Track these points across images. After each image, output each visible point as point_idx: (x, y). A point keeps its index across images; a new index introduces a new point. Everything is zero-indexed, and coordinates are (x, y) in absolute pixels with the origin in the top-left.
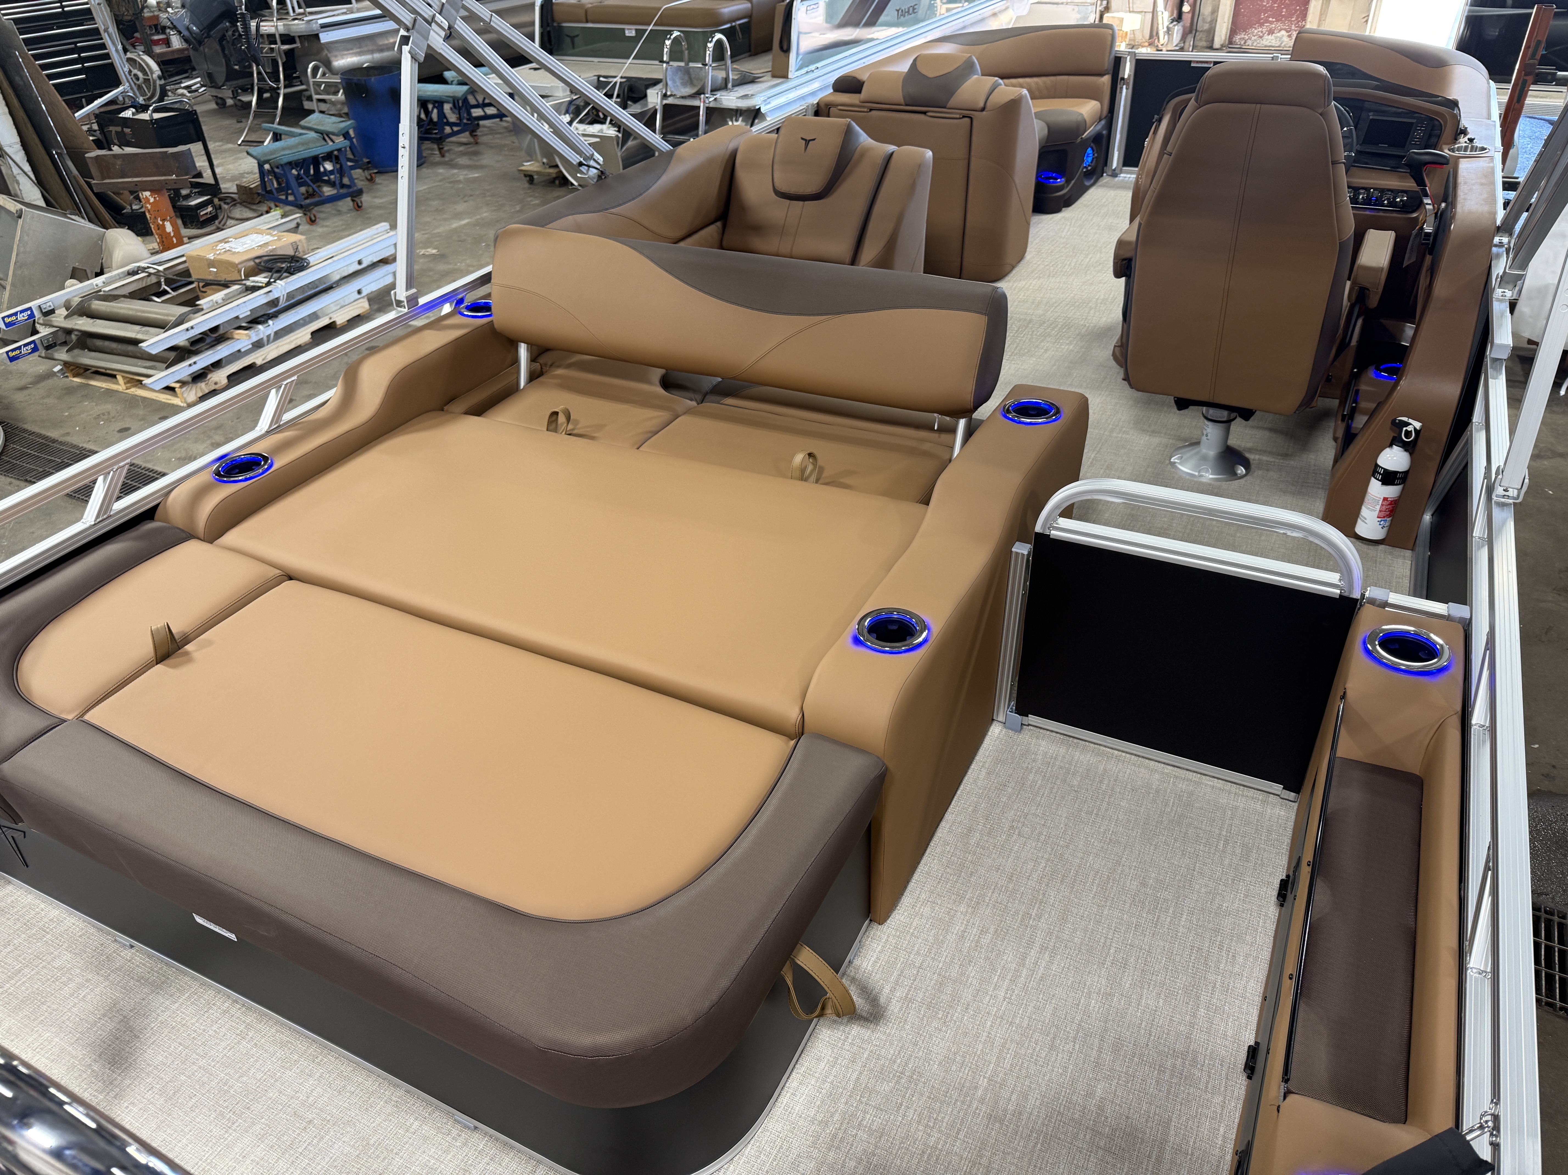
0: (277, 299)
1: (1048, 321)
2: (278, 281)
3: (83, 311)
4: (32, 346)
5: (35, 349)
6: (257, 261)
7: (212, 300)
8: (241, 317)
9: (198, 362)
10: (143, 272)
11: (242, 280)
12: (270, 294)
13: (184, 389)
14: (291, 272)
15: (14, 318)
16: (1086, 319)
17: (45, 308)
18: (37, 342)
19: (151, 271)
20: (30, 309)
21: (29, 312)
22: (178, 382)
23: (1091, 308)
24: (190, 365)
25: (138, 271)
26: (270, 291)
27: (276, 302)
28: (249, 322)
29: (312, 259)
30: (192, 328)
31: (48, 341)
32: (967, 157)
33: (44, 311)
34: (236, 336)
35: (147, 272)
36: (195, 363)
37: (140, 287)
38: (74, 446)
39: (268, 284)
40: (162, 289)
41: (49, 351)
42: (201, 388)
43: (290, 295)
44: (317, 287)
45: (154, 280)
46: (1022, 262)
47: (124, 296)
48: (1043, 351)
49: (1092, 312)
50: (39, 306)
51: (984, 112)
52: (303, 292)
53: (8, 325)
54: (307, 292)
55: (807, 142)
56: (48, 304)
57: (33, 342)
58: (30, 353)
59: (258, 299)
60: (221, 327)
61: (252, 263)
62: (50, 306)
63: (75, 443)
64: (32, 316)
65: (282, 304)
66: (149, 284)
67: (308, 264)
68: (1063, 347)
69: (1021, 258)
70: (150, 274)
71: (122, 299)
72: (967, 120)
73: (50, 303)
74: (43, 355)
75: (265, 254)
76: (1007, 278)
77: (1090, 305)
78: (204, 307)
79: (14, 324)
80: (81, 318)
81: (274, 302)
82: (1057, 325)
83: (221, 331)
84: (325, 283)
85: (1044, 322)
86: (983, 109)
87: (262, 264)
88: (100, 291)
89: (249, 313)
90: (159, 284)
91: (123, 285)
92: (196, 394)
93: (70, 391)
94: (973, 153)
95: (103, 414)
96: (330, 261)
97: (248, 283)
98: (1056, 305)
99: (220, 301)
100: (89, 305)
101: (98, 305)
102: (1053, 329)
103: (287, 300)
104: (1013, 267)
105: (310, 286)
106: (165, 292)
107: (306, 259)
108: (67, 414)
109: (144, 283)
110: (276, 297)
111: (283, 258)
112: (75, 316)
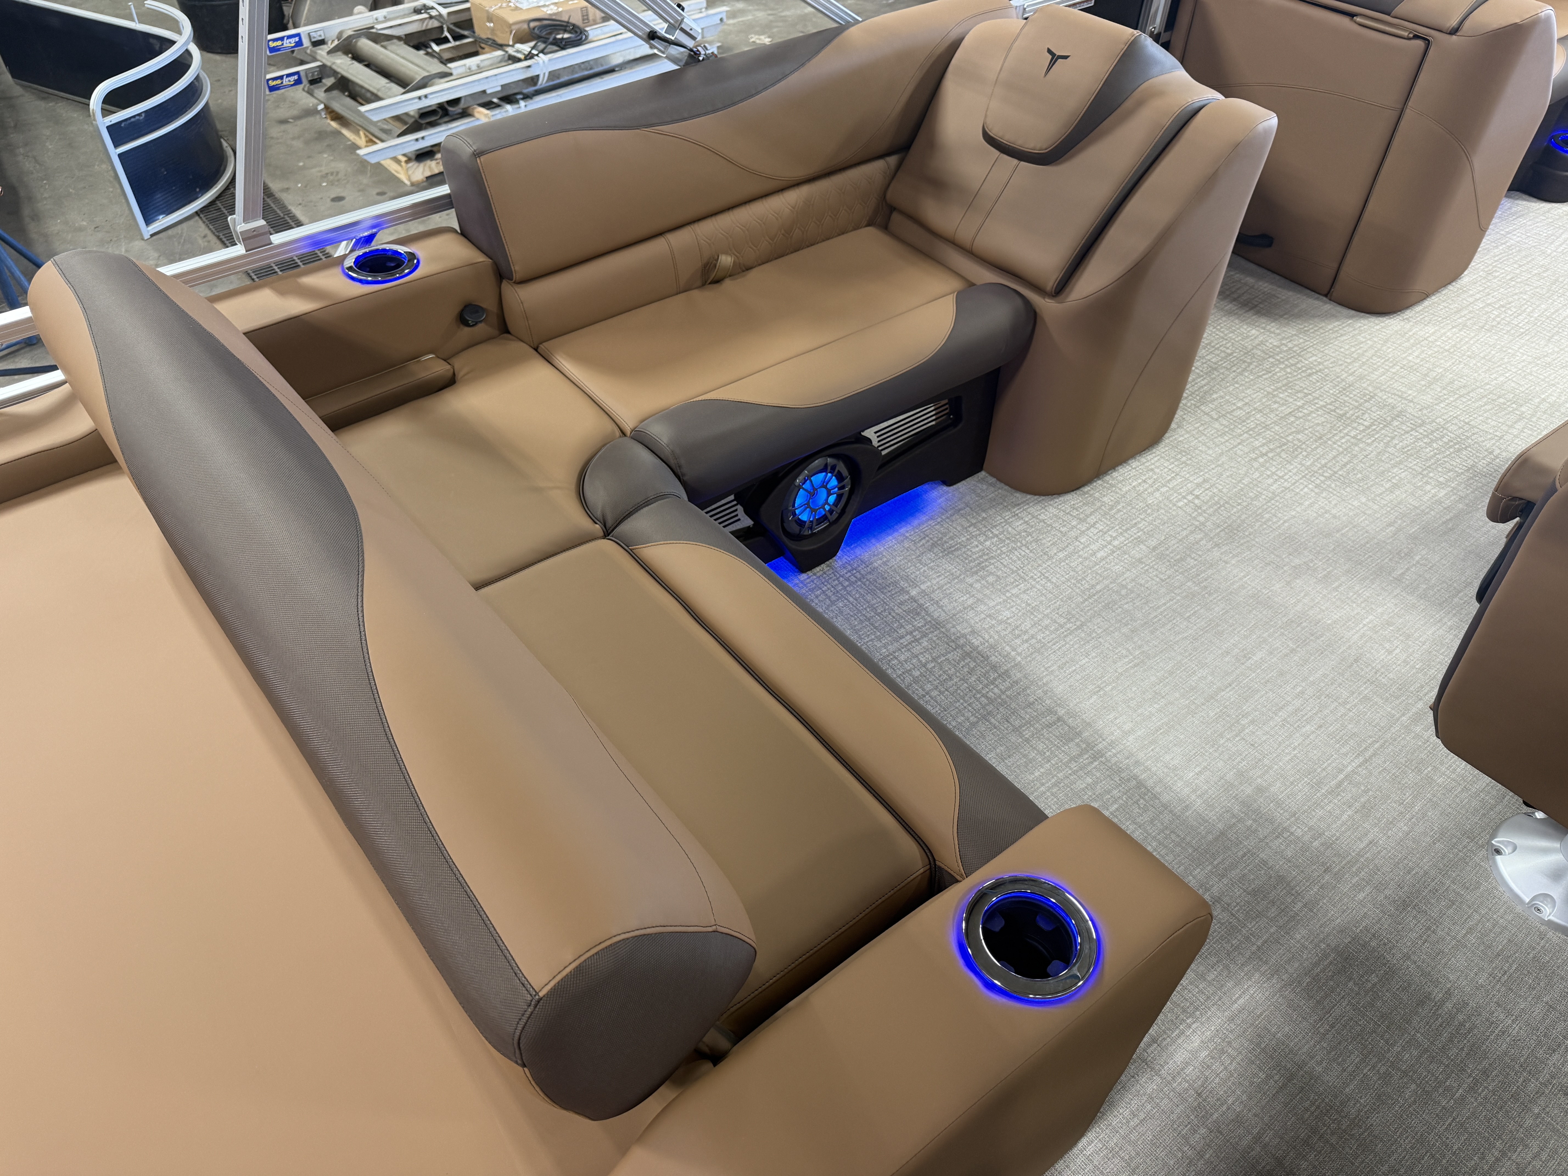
0: (538, 76)
1: (1433, 421)
2: (541, 55)
3: (348, 48)
4: (296, 77)
5: (298, 82)
6: (532, 25)
7: (465, 65)
8: (489, 92)
9: (426, 138)
10: (425, 12)
11: (508, 45)
12: (530, 69)
13: (410, 165)
14: (563, 45)
15: (279, 43)
16: (1501, 438)
17: (314, 37)
18: (302, 74)
19: (434, 13)
20: (298, 35)
21: (297, 39)
22: (404, 155)
23: (1521, 418)
24: (417, 140)
25: (422, 10)
26: (529, 67)
27: (535, 80)
28: (501, 99)
29: (593, 32)
30: (426, 96)
31: (313, 75)
32: (1400, 106)
33: (313, 40)
34: (476, 114)
35: (428, 13)
36: (423, 138)
37: (419, 29)
38: (283, 207)
39: (529, 56)
40: (444, 36)
41: (312, 87)
42: (430, 167)
43: (553, 75)
44: (591, 69)
45: (435, 24)
46: (1450, 287)
47: (399, 38)
48: (1388, 485)
49: (1519, 426)
50: (309, 34)
51: (1454, 37)
52: (573, 72)
53: (272, 50)
54: (577, 73)
55: (1055, 58)
56: (319, 33)
57: (297, 73)
58: (292, 85)
59: (514, 73)
60: (463, 101)
61: (525, 26)
62: (320, 36)
63: (286, 203)
64: (299, 43)
65: (542, 82)
66: (429, 27)
67: (587, 37)
68: (1428, 487)
69: (1455, 276)
70: (431, 17)
71: (395, 41)
72: (1420, 43)
73: (321, 33)
74: (306, 89)
75: (547, 17)
76: (1408, 313)
77: (1523, 409)
78: (455, 72)
79: (279, 50)
80: (344, 57)
81: (534, 80)
82: (1443, 437)
83: (462, 105)
84: (602, 65)
85: (1423, 423)
86: (1454, 31)
87: (536, 31)
88: (373, 28)
89: (499, 89)
90: (441, 29)
91: (400, 25)
92: (423, 173)
93: (321, 135)
94: (1410, 104)
95: (332, 174)
96: (613, 39)
97: (511, 51)
98: (1463, 391)
99: (474, 68)
100: (356, 42)
101: (365, 45)
102: (1429, 444)
103: (549, 79)
104: (1427, 296)
105: (582, 66)
106: (446, 40)
107: (585, 31)
108: (301, 164)
109: (425, 24)
110: (537, 74)
111: (565, 26)
112: (339, 53)
